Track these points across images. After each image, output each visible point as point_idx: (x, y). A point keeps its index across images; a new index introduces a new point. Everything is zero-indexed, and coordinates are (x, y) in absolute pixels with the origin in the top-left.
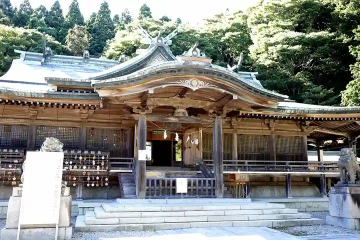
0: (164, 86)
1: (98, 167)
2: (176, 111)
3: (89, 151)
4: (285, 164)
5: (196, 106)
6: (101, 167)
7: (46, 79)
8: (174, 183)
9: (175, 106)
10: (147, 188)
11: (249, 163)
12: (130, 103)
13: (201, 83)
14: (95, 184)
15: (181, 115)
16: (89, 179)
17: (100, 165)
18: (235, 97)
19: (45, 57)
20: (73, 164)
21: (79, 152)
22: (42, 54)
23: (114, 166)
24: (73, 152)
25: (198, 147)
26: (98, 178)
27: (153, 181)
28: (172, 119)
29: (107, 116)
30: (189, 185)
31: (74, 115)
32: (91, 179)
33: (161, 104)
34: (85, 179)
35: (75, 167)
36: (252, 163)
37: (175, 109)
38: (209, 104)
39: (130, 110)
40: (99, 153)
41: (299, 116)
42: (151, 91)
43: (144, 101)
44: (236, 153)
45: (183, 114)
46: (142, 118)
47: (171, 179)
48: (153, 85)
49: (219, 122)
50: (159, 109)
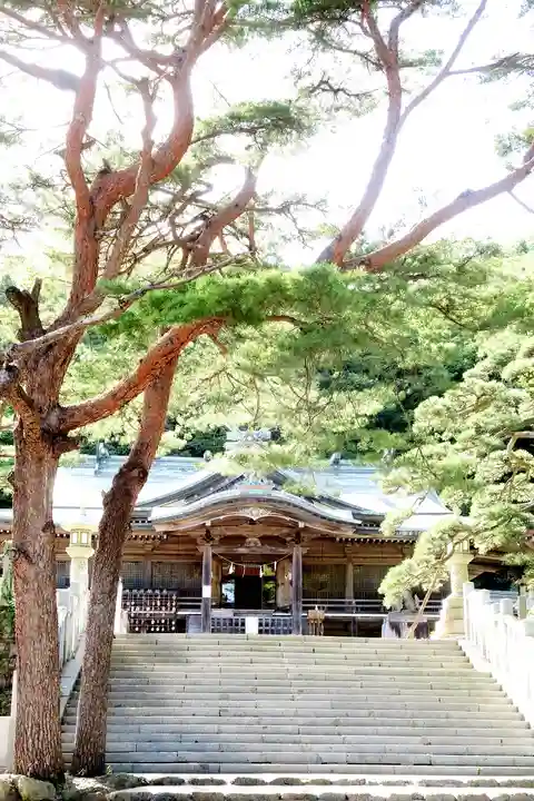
0: (222, 518)
1: (164, 608)
2: (247, 540)
3: (154, 590)
5: (269, 533)
6: (166, 609)
8: (243, 623)
9: (245, 534)
11: (357, 603)
12: (193, 534)
13: (261, 511)
14: (161, 628)
15: (252, 544)
16: (153, 622)
17: (166, 606)
18: (301, 525)
19: (99, 460)
20: (135, 605)
21: (142, 591)
22: (95, 457)
23: (182, 607)
24: (135, 591)
25: (291, 583)
26: (163, 621)
28: (242, 550)
29: (175, 546)
30: (260, 624)
31: (136, 547)
32: (156, 623)
33: (229, 533)
34: (149, 622)
35: (138, 608)
36: (363, 603)
37: (245, 538)
39: (193, 541)
40: (165, 592)
42: (208, 523)
43: (208, 531)
44: (350, 591)
45: (256, 543)
46: (207, 551)
47: (240, 618)
48: (211, 516)
49: (298, 552)
50: (226, 540)
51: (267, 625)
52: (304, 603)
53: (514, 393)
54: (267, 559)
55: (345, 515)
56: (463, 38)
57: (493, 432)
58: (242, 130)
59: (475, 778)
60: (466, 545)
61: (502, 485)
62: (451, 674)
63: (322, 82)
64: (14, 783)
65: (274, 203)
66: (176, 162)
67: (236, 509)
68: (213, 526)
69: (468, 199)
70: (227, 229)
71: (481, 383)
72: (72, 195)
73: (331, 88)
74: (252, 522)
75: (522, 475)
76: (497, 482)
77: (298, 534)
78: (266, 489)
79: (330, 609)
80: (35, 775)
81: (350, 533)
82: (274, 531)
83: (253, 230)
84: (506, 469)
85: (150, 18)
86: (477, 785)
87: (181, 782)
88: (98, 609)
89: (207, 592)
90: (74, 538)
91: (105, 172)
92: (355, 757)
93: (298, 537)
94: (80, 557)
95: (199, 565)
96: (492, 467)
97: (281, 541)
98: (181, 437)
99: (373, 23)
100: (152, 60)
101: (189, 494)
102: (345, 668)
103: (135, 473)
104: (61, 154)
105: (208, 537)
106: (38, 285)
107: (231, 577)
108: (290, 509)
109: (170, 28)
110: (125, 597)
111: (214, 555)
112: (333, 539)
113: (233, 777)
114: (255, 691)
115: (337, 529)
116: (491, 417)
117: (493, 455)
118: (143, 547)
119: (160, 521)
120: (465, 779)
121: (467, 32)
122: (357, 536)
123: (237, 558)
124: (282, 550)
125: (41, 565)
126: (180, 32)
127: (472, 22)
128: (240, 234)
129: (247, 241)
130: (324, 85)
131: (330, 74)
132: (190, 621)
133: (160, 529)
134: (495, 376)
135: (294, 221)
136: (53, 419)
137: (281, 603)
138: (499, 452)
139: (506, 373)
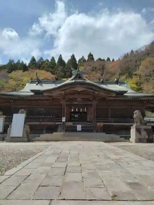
0: (68, 90)
2: (77, 99)
4: (130, 120)
7: (31, 90)
8: (76, 127)
9: (76, 97)
10: (65, 129)
11: (113, 120)
19: (38, 82)
27: (68, 126)
30: (82, 127)
33: (71, 97)
38: (90, 96)
39: (59, 100)
41: (135, 99)
42: (63, 92)
43: (64, 97)
44: (110, 116)
45: (80, 100)
46: (64, 103)
47: (75, 125)
49: (94, 103)
50: (70, 100)
51: (84, 128)
52: (97, 120)
74: (79, 93)
79: (105, 122)
82: (86, 96)
93: (94, 98)
97: (89, 100)
111: (66, 104)
115: (109, 94)
124: (90, 103)
132: (59, 126)
133: (46, 94)
137: (88, 120)
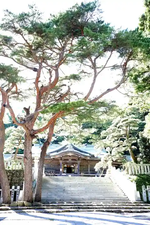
0: (64, 155)
3: (51, 170)
12: (58, 159)
13: (72, 154)
15: (70, 161)
17: (53, 173)
18: (79, 157)
19: (40, 145)
20: (47, 173)
21: (48, 170)
23: (56, 173)
25: (77, 168)
29: (55, 161)
33: (65, 158)
37: (68, 159)
39: (58, 160)
42: (61, 156)
43: (61, 158)
44: (89, 170)
46: (61, 162)
47: (67, 175)
48: (62, 155)
49: (79, 162)
50: (65, 160)
52: (80, 172)
53: (119, 129)
54: (73, 164)
55: (88, 155)
56: (107, 61)
57: (116, 137)
58: (67, 79)
59: (113, 202)
60: (111, 159)
61: (118, 148)
62: (108, 183)
63: (82, 71)
64: (23, 203)
65: (74, 93)
66: (55, 85)
67: (67, 154)
68: (62, 157)
69: (109, 90)
70: (65, 98)
71: (113, 128)
72: (36, 91)
73: (84, 72)
74: (70, 156)
75: (121, 146)
76: (117, 147)
77: (79, 159)
78: (72, 150)
79: (85, 173)
80: (27, 201)
81: (89, 158)
82: (74, 158)
83: (70, 98)
84: (118, 144)
85: (51, 60)
86: (113, 203)
87: (56, 203)
88: (40, 169)
89: (61, 170)
90: (35, 158)
91: (42, 86)
92: (90, 198)
94: (36, 162)
95: (59, 165)
96: (116, 144)
97: (76, 160)
98: (56, 138)
99: (91, 58)
100: (51, 66)
101: (57, 151)
102: (88, 182)
103: (47, 143)
104: (34, 83)
105: (61, 159)
106: (29, 107)
107: (66, 167)
108: (77, 154)
109: (54, 61)
110: (45, 171)
111: (62, 163)
112: (85, 160)
113: (66, 202)
114: (70, 186)
115: (86, 157)
116: (115, 134)
117: (116, 142)
118: (48, 161)
119: (52, 156)
120: (111, 202)
121: (108, 60)
122: (90, 159)
123: (67, 163)
124: (76, 162)
125: (29, 160)
126: (56, 62)
127: (109, 59)
128: (67, 99)
129: (68, 100)
130: (83, 72)
131: (84, 69)
133: (52, 157)
134: (116, 126)
135: (77, 96)
136: (32, 132)
137: (75, 172)
138: (117, 141)
139: (118, 126)
